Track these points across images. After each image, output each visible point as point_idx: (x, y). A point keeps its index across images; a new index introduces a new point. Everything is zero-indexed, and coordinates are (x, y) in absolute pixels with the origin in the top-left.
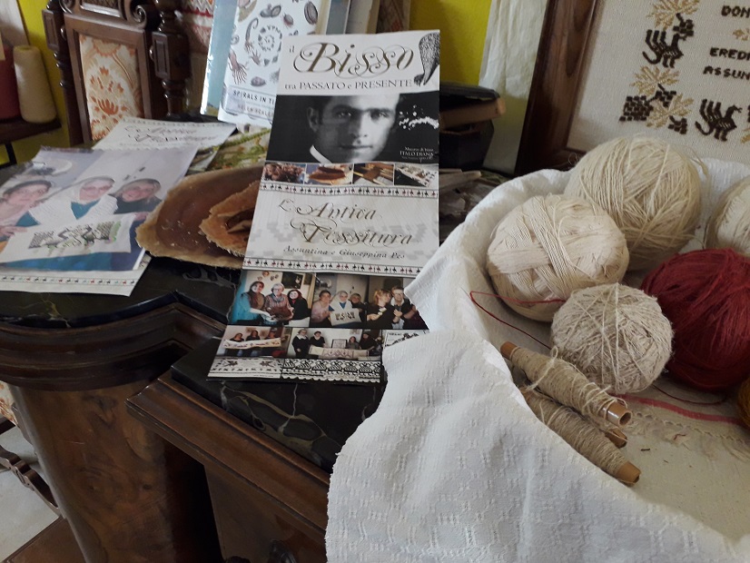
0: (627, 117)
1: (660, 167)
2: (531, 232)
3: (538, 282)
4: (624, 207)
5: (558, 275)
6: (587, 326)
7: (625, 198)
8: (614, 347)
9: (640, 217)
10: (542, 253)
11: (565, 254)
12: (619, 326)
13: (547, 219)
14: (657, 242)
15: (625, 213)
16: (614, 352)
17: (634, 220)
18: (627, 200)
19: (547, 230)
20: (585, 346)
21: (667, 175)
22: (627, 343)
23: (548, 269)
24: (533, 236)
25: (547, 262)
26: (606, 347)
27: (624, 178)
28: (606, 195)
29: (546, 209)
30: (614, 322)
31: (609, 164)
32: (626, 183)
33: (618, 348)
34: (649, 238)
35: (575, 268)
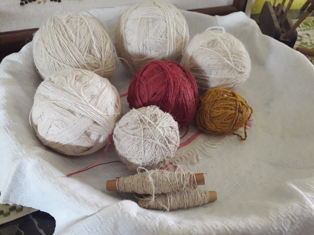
0: (24, 2)
1: (88, 29)
2: (69, 110)
3: (92, 135)
4: (86, 60)
5: (102, 125)
6: (149, 145)
7: (83, 55)
8: (167, 146)
9: (96, 62)
10: (86, 119)
11: (99, 111)
12: (164, 135)
13: (72, 97)
14: (110, 70)
15: (88, 63)
16: (168, 148)
17: (94, 65)
18: (85, 56)
19: (79, 104)
20: (154, 155)
21: (94, 33)
22: (170, 139)
23: (95, 125)
24: (72, 112)
25: (92, 122)
26: (164, 149)
27: (75, 44)
28: (72, 58)
29: (64, 90)
30: (161, 135)
31: (61, 40)
32: (78, 46)
33: (169, 145)
34: (106, 71)
35: (108, 115)
